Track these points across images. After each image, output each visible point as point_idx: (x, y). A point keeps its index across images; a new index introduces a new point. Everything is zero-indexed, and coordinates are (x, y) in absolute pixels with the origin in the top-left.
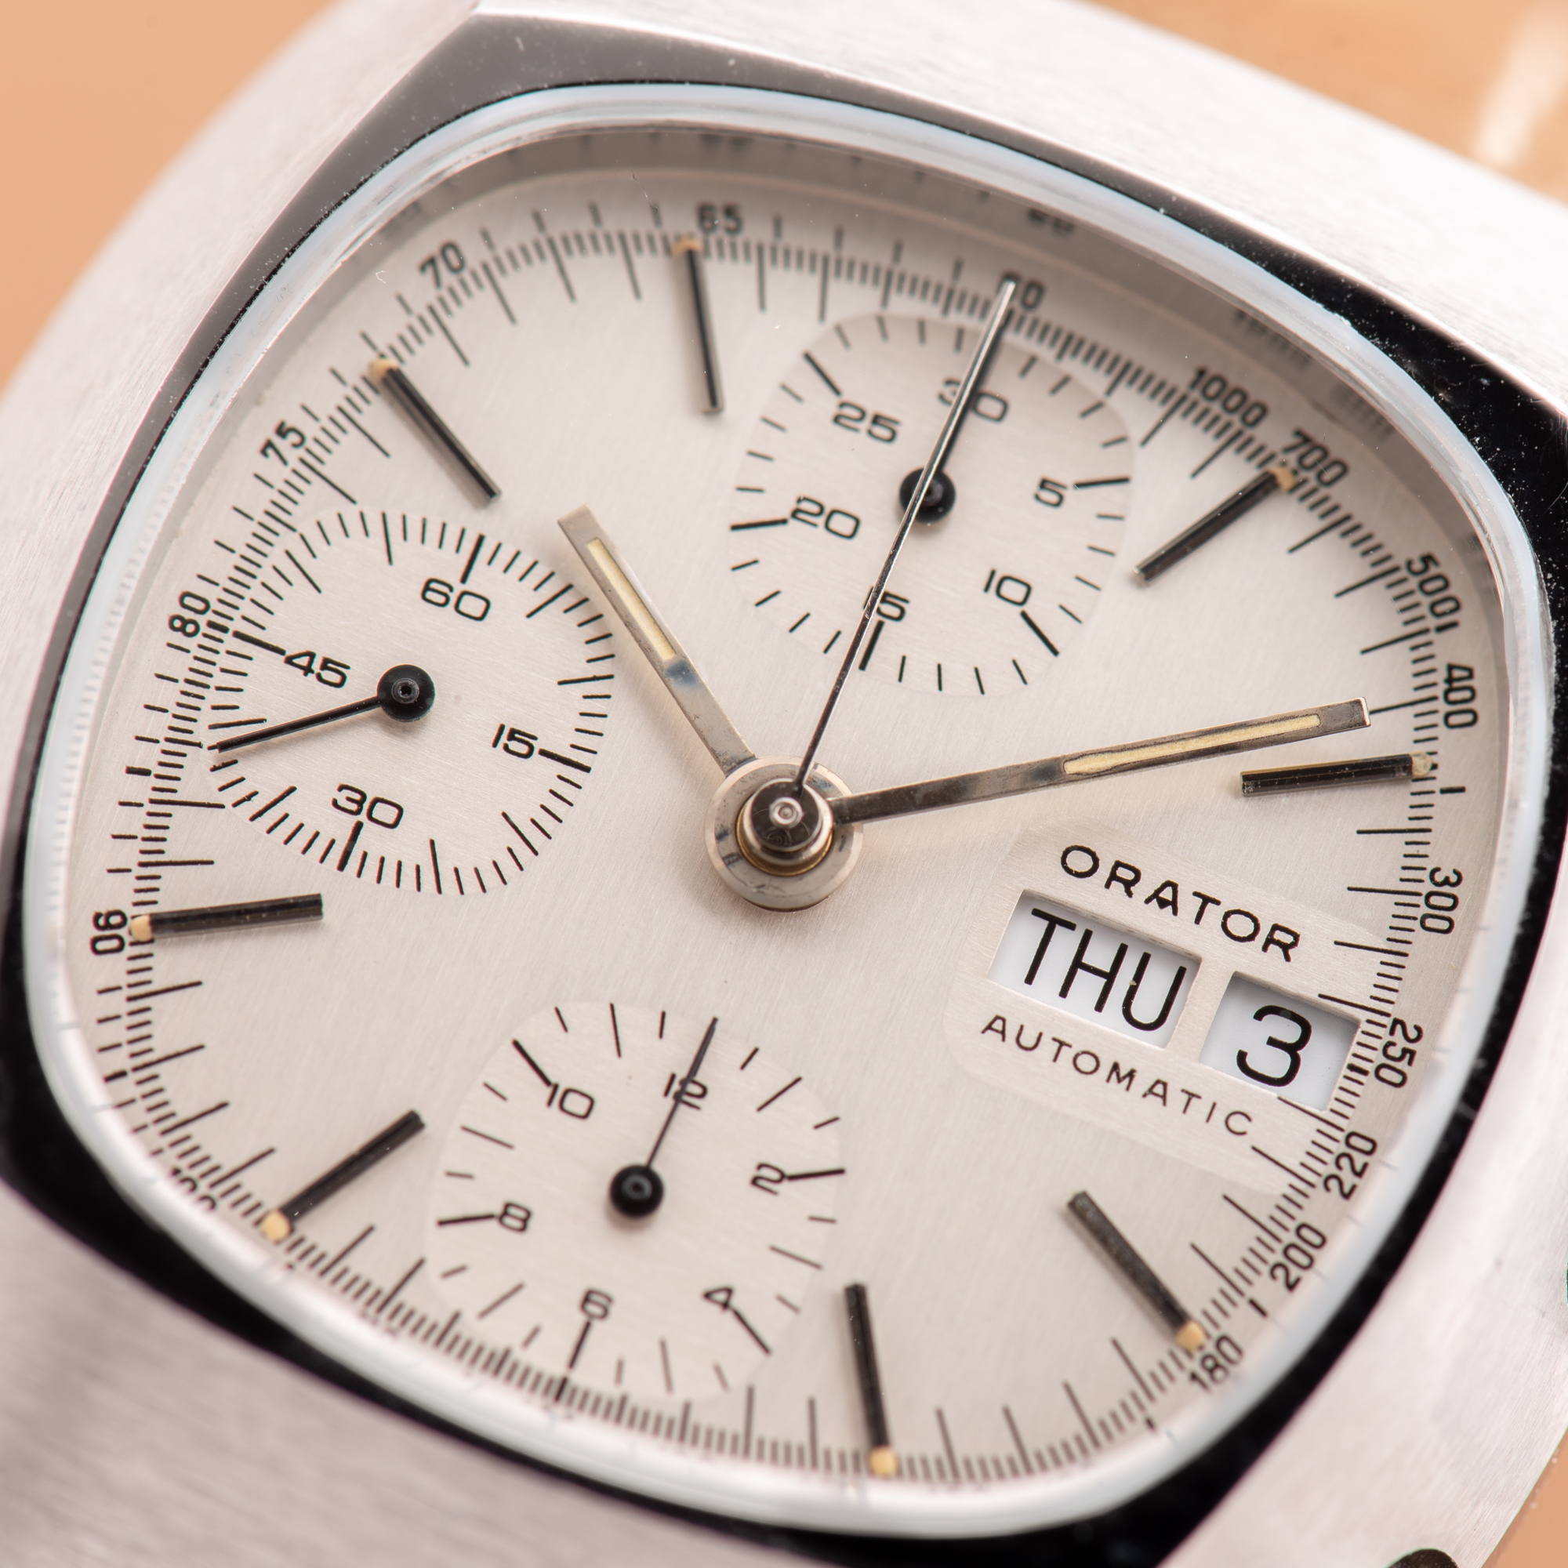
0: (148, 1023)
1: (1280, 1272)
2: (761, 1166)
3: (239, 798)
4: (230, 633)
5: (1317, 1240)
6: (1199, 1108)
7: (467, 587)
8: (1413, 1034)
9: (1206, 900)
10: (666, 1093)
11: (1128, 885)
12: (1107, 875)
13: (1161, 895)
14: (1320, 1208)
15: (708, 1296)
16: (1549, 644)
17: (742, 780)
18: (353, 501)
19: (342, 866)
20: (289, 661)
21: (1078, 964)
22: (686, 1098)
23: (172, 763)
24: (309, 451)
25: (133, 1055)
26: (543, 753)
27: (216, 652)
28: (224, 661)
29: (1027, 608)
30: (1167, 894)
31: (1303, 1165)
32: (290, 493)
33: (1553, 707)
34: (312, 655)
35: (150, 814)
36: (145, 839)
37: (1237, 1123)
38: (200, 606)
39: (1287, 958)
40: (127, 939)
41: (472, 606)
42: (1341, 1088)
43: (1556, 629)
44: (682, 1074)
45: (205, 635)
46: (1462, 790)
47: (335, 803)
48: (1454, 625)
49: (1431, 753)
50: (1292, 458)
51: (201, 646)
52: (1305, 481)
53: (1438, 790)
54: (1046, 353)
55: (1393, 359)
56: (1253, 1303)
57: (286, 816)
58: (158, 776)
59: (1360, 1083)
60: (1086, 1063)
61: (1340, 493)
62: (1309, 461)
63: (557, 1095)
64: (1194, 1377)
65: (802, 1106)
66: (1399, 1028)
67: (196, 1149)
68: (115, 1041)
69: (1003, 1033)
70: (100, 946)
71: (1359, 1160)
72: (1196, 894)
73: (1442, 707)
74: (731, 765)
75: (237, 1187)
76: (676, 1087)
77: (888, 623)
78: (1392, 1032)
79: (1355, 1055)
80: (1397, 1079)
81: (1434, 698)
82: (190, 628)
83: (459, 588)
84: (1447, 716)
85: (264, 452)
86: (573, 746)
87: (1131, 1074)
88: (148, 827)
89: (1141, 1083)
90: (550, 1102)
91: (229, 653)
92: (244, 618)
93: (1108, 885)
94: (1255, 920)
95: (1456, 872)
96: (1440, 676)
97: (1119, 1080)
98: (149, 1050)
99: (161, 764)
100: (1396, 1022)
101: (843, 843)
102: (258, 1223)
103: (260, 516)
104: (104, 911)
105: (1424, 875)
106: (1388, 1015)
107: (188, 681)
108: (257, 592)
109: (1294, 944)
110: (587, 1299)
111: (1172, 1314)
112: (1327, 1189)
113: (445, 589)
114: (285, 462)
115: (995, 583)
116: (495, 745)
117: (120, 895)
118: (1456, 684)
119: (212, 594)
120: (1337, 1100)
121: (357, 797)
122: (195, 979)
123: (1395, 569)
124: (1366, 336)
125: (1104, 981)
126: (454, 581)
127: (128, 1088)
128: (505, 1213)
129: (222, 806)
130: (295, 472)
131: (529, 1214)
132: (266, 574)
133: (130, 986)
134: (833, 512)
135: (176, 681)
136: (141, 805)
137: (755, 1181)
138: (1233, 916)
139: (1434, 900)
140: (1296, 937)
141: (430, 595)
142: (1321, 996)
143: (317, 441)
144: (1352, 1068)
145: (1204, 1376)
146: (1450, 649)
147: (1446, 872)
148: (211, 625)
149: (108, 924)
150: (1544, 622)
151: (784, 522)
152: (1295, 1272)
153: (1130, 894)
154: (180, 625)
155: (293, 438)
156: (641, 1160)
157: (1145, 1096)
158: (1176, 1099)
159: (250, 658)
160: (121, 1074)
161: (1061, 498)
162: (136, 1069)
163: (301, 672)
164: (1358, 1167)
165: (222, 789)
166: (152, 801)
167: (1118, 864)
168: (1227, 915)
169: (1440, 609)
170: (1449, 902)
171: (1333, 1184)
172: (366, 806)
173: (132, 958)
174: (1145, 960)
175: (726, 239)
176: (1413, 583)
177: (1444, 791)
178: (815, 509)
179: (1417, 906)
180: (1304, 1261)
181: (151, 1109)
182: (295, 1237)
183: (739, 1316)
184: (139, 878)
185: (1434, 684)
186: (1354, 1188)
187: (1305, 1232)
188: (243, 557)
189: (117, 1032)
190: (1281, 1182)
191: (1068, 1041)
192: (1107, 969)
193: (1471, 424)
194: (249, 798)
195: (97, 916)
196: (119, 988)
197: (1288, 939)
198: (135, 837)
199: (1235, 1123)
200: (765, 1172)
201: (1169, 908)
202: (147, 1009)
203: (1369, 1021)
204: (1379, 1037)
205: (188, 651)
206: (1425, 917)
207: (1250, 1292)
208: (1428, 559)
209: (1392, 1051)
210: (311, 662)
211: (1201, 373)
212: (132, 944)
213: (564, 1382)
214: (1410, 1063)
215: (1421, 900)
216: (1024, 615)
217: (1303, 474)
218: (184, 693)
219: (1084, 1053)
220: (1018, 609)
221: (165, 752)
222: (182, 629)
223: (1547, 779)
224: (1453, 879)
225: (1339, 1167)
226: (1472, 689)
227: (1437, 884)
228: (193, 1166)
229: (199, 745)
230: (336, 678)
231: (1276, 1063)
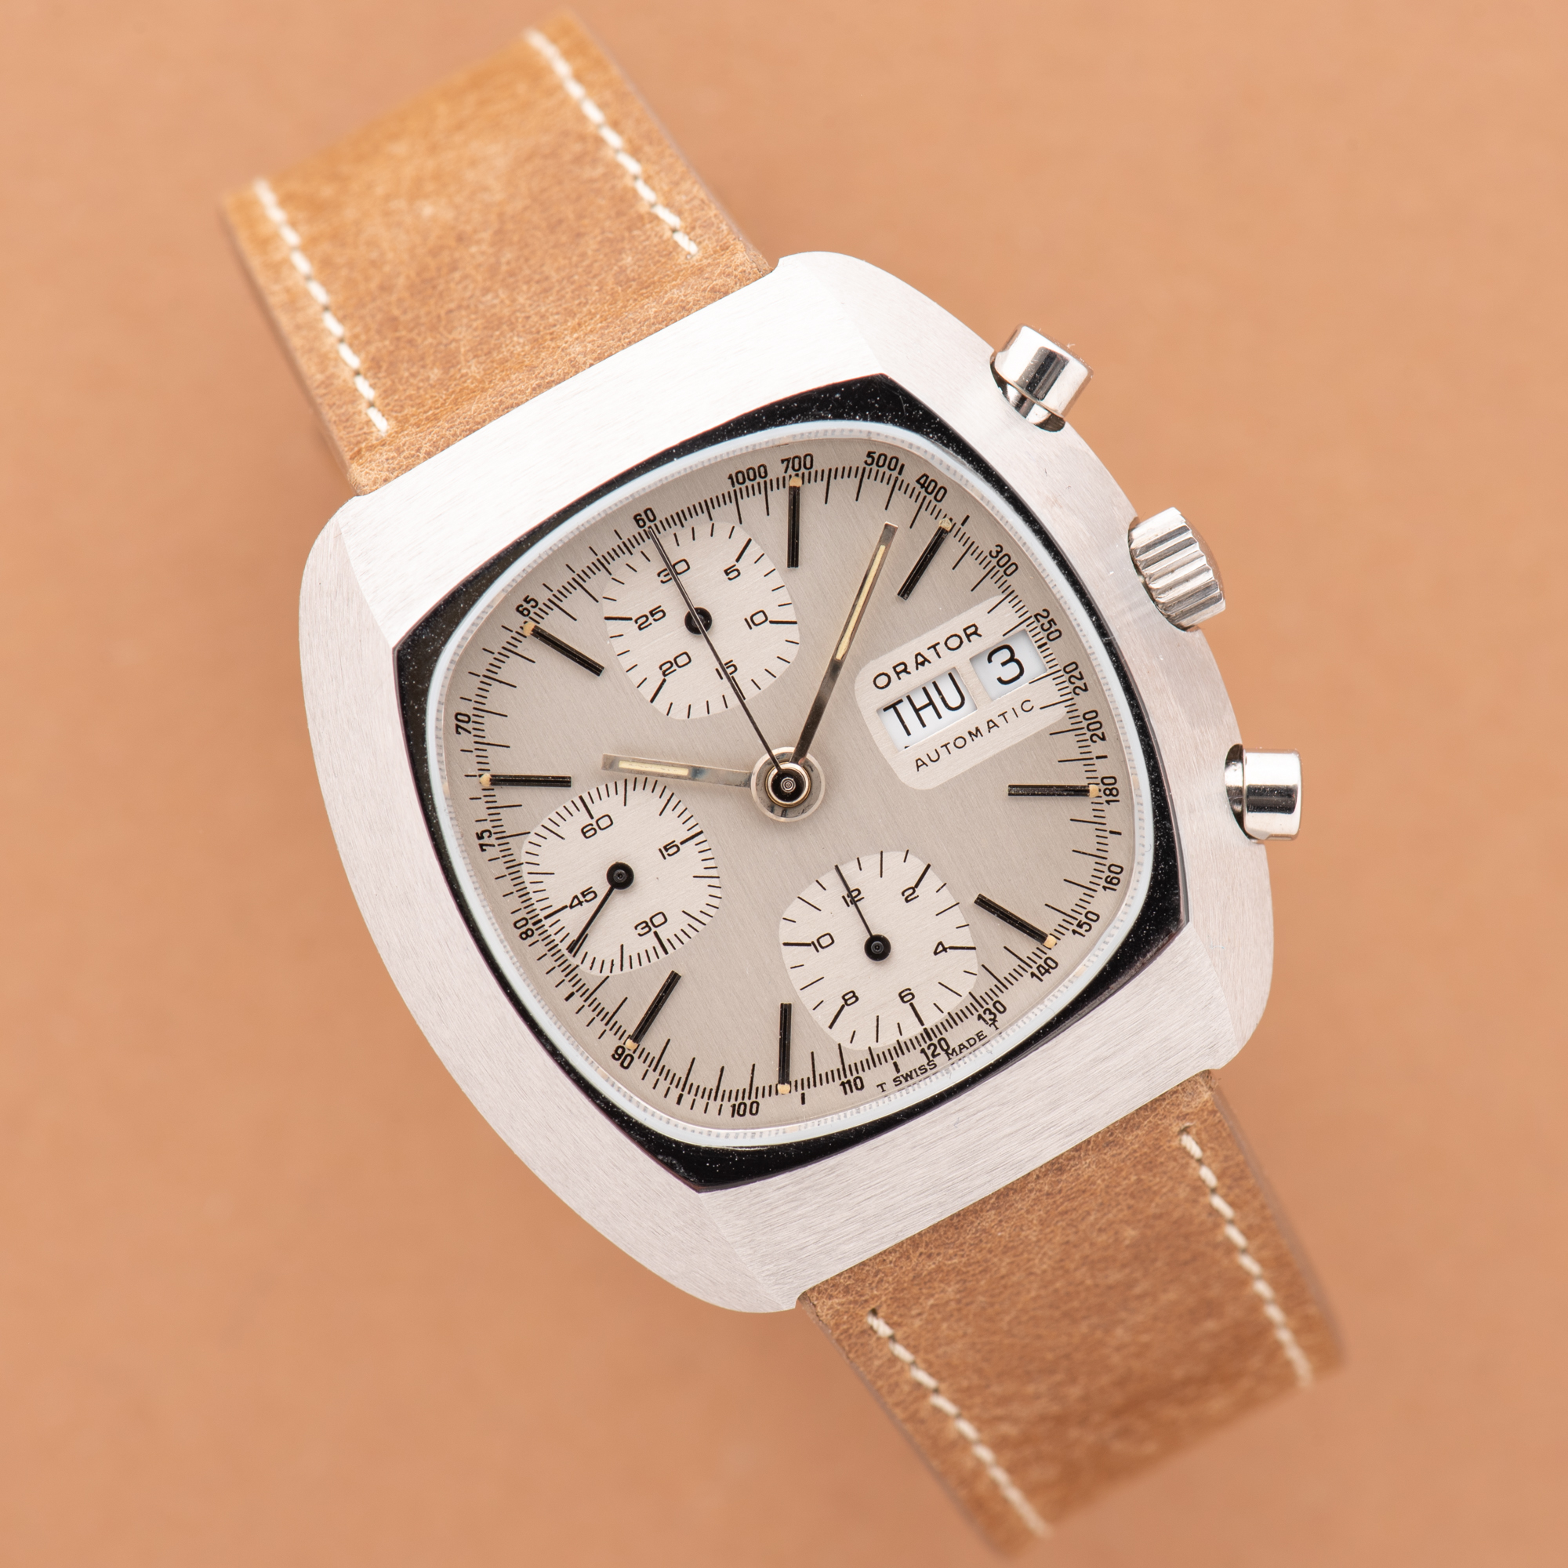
0: (669, 1071)
1: (1095, 738)
2: (903, 894)
3: (610, 968)
4: (543, 919)
5: (1094, 714)
6: (1010, 715)
7: (596, 818)
8: (1045, 614)
9: (934, 647)
10: (848, 905)
11: (905, 670)
12: (896, 675)
13: (919, 662)
14: (1084, 703)
15: (936, 953)
16: (956, 458)
17: (757, 785)
18: (529, 833)
19: (666, 952)
20: (571, 907)
21: (917, 711)
22: (856, 899)
23: (577, 982)
24: (495, 833)
25: (677, 1087)
26: (682, 843)
27: (547, 931)
28: (552, 931)
29: (769, 619)
30: (920, 659)
31: (1061, 696)
32: (507, 853)
33: (982, 477)
34: (576, 897)
35: (589, 1006)
36: (597, 1015)
37: (1027, 706)
38: (524, 922)
39: (980, 636)
40: (631, 1053)
41: (604, 823)
42: (1044, 657)
43: (953, 450)
44: (845, 893)
45: (537, 929)
46: (968, 517)
47: (640, 935)
48: (903, 466)
49: (945, 517)
50: (790, 471)
51: (540, 935)
52: (803, 474)
53: (961, 526)
54: (677, 529)
55: (802, 422)
56: (1098, 758)
57: (630, 957)
58: (577, 991)
59: (1048, 649)
60: (960, 742)
61: (818, 466)
62: (797, 467)
63: (817, 945)
64: (1108, 802)
65: (893, 859)
66: (1039, 617)
67: (731, 1092)
68: (666, 1089)
69: (924, 763)
70: (626, 1064)
71: (1076, 673)
72: (929, 649)
73: (930, 497)
74: (747, 783)
75: (757, 1089)
76: (848, 900)
77: (733, 675)
78: (1039, 621)
79: (1036, 642)
80: (1057, 634)
81: (925, 498)
82: (529, 933)
83: (593, 822)
84: (935, 498)
85: (483, 850)
86: (688, 830)
87: (977, 730)
88: (594, 1010)
89: (984, 729)
90: (818, 951)
91: (550, 926)
92: (541, 910)
93: (899, 679)
94: (956, 635)
95: (997, 546)
96: (918, 487)
97: (976, 736)
98: (680, 1078)
99: (574, 986)
100: (1036, 616)
101: (811, 767)
102: (777, 1093)
103: (506, 872)
104: (613, 1052)
105: (989, 558)
106: (1031, 617)
107: (549, 950)
108: (535, 897)
109: (977, 629)
110: (902, 998)
111: (1081, 792)
112: (1078, 694)
113: (590, 827)
114: (494, 846)
115: (750, 623)
116: (665, 858)
117: (611, 1042)
118: (926, 485)
119: (522, 914)
120: (1047, 662)
121: (644, 925)
122: (666, 1041)
123: (864, 469)
124: (785, 425)
125: (931, 707)
126: (590, 821)
127: (688, 1099)
128: (846, 1001)
129: (608, 977)
130: (499, 845)
131: (853, 992)
132: (531, 888)
133: (649, 1066)
134: (675, 659)
135: (546, 955)
136: (583, 1006)
137: (907, 901)
138: (948, 642)
139: (1001, 563)
140: (974, 625)
141: (587, 835)
142: (1004, 635)
143: (494, 827)
144: (1040, 647)
145: (1111, 798)
146: (910, 476)
147: (994, 551)
148: (534, 924)
149: (619, 1055)
150: (947, 453)
151: (664, 681)
152: (1099, 732)
153: (909, 673)
154: (525, 936)
155: (486, 835)
156: (869, 936)
157: (989, 732)
158: (1000, 721)
159: (559, 920)
160: (681, 1096)
161: (737, 570)
162: (683, 1090)
163: (579, 906)
164: (1079, 677)
165: (601, 972)
166: (585, 1001)
167: (894, 668)
168: (946, 644)
169: (892, 467)
170: (1006, 558)
171: (1077, 691)
172: (650, 924)
173: (639, 1057)
174: (935, 684)
175: (536, 610)
176: (874, 467)
177: (963, 524)
178: (669, 665)
179: (998, 571)
180: (1098, 725)
181: (702, 1097)
182: (793, 1084)
183: (951, 948)
184: (611, 1029)
185: (920, 493)
186: (1085, 684)
187: (1087, 716)
188: (517, 891)
189: (663, 1085)
190: (1061, 710)
191: (947, 742)
192: (928, 702)
193: (850, 415)
194: (612, 965)
195: (613, 1056)
196: (647, 1071)
197: (972, 629)
198: (594, 1018)
199: (1025, 707)
200: (907, 894)
201: (926, 663)
202: (664, 1067)
203: (1028, 626)
204: (1036, 627)
205: (538, 941)
206: (1005, 572)
207: (1093, 755)
208: (869, 455)
209: (1046, 627)
210: (578, 899)
211: (730, 477)
212: (634, 1052)
213: (925, 1030)
214: (1055, 624)
215: (997, 568)
216: (771, 622)
217: (800, 473)
218: (553, 955)
219: (956, 739)
220: (768, 622)
221: (570, 981)
222: (528, 936)
223: (1008, 503)
224: (999, 549)
225: (1074, 683)
226: (932, 481)
227: (996, 557)
228: (736, 1099)
229: (577, 966)
230: (592, 895)
231: (1012, 670)
